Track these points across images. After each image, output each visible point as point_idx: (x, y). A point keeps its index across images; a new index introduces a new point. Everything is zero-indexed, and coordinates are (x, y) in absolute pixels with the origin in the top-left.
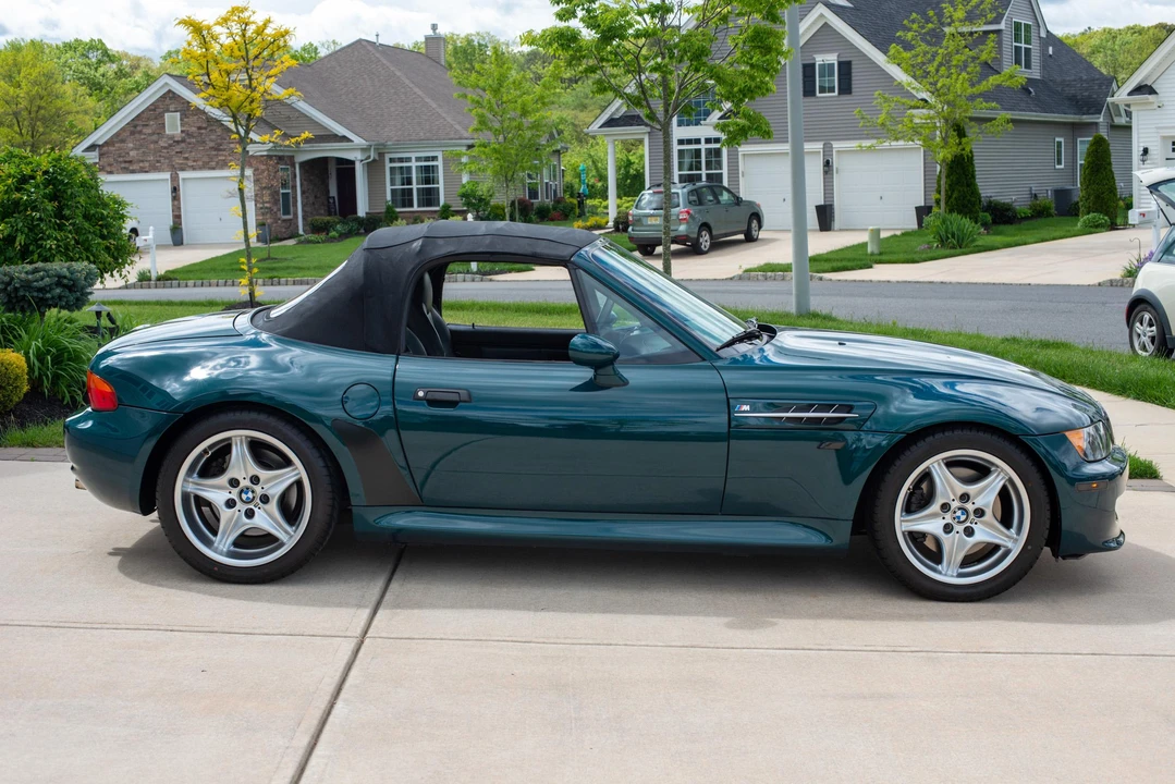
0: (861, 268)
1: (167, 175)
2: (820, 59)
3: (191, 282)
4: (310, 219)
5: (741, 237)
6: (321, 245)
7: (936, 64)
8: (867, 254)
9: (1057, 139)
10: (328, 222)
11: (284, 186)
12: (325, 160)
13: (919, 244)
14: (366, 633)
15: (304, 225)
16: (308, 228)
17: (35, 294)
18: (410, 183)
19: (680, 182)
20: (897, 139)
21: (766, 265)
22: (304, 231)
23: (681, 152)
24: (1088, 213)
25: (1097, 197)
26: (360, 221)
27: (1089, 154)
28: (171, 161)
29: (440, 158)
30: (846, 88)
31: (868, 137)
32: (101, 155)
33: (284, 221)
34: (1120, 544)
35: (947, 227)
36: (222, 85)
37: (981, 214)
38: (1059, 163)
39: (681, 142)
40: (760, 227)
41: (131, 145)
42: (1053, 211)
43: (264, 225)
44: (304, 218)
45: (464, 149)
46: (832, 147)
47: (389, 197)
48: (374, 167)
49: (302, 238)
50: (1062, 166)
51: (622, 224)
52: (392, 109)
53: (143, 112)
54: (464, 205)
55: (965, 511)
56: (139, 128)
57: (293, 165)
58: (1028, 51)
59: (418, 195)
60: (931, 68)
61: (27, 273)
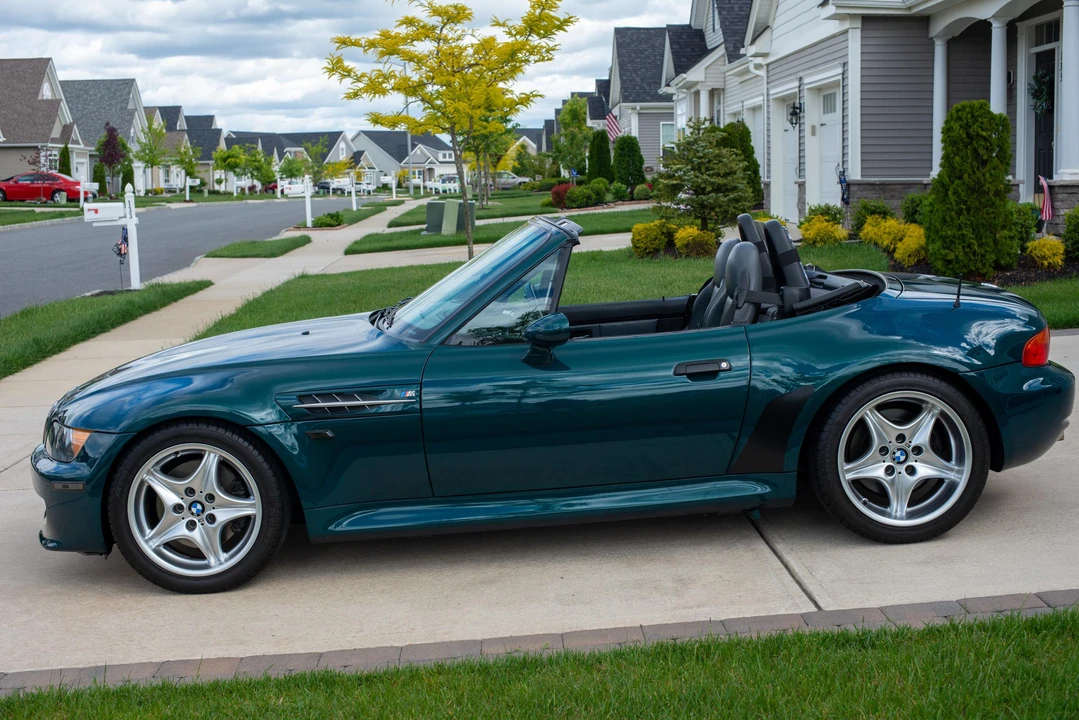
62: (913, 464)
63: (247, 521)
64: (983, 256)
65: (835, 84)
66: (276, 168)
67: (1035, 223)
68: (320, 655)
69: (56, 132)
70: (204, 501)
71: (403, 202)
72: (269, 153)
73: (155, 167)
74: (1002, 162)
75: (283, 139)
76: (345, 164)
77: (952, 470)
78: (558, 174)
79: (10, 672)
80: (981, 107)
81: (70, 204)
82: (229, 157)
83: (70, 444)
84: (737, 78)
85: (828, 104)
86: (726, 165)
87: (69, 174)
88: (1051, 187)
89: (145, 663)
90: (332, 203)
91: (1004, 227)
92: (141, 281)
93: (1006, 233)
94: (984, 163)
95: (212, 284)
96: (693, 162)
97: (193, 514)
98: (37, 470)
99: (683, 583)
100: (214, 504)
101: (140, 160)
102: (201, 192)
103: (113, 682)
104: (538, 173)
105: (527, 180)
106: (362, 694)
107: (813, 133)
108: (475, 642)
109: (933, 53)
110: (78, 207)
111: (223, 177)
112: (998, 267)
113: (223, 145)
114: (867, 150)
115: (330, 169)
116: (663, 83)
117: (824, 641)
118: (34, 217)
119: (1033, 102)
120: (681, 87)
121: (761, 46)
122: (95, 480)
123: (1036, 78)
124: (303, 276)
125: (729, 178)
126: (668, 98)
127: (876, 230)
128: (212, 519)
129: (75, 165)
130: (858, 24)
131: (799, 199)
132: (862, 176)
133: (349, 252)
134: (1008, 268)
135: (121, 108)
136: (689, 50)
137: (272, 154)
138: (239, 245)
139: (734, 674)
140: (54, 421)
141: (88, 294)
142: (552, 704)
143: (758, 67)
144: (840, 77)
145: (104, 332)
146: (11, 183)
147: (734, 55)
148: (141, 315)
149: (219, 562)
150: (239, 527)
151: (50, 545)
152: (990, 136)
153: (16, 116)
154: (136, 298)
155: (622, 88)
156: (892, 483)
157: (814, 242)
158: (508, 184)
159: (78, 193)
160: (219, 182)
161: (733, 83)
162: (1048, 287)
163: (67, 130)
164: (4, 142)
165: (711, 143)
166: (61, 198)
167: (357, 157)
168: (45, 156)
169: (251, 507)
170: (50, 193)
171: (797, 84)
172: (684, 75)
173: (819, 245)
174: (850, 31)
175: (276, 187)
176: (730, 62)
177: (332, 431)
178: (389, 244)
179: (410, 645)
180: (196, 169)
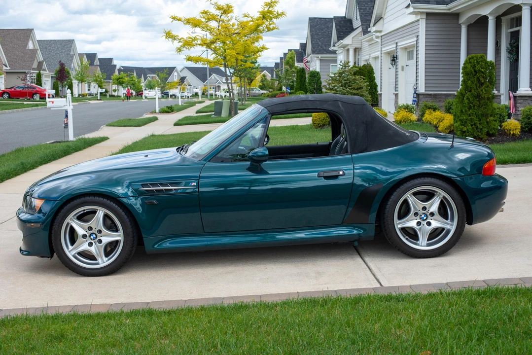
62: (430, 221)
63: (116, 243)
64: (481, 129)
65: (413, 46)
66: (142, 84)
67: (507, 114)
68: (148, 303)
69: (35, 65)
70: (96, 233)
71: (204, 102)
72: (139, 77)
73: (83, 83)
74: (490, 84)
75: (146, 70)
76: (177, 83)
77: (448, 224)
78: (281, 89)
79: (4, 309)
80: (481, 57)
81: (41, 100)
82: (119, 79)
83: (35, 206)
84: (367, 43)
85: (410, 55)
86: (358, 84)
87: (41, 86)
88: (515, 97)
89: (67, 306)
90: (170, 102)
91: (491, 116)
92: (74, 137)
93: (492, 118)
94: (482, 84)
95: (108, 139)
96: (342, 82)
97: (91, 239)
98: (19, 218)
99: (319, 274)
100: (101, 235)
101: (76, 79)
102: (106, 95)
103: (51, 313)
104: (271, 88)
105: (265, 92)
106: (165, 318)
107: (403, 70)
108: (220, 298)
109: (460, 31)
110: (45, 102)
111: (117, 89)
112: (488, 134)
113: (117, 73)
114: (427, 78)
115: (169, 85)
116: (332, 45)
117: (380, 298)
118: (23, 106)
119: (509, 55)
120: (341, 47)
121: (378, 27)
122: (46, 222)
123: (510, 44)
124: (153, 135)
125: (359, 90)
126: (334, 52)
127: (430, 116)
128: (100, 241)
129: (44, 82)
130: (424, 17)
131: (395, 102)
132: (425, 91)
133: (176, 124)
134: (493, 135)
135: (67, 54)
136: (345, 29)
137: (141, 77)
138: (123, 121)
139: (337, 312)
140: (27, 196)
141: (48, 142)
142: (252, 323)
143: (377, 37)
144: (415, 42)
145: (55, 160)
146: (13, 90)
147: (365, 32)
148: (73, 152)
149: (103, 262)
150: (113, 245)
151: (25, 253)
152: (485, 72)
153: (16, 57)
154: (70, 144)
155: (312, 47)
156: (420, 229)
157: (400, 122)
158: (256, 94)
159: (45, 95)
160: (115, 91)
161: (365, 45)
162: (512, 145)
163: (40, 64)
164: (10, 69)
165: (351, 73)
166: (37, 97)
167: (182, 80)
168: (30, 77)
169: (118, 236)
170: (31, 95)
171: (395, 46)
172: (342, 41)
173: (402, 124)
174: (420, 20)
175: (142, 94)
176: (364, 35)
177: (157, 201)
178: (195, 121)
179: (190, 299)
180: (103, 84)
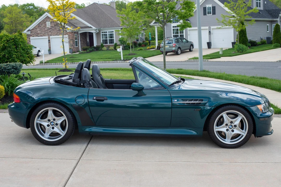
0: (218, 58)
1: (47, 37)
2: (207, 6)
3: (53, 64)
4: (82, 47)
5: (188, 50)
6: (85, 54)
7: (236, 7)
8: (219, 54)
9: (267, 25)
10: (87, 48)
11: (76, 39)
12: (86, 33)
13: (232, 52)
14: (80, 158)
15: (81, 49)
16: (82, 49)
17: (7, 71)
18: (107, 38)
19: (173, 37)
20: (227, 26)
21: (194, 57)
22: (81, 50)
23: (173, 30)
24: (275, 43)
25: (277, 39)
26: (95, 48)
27: (275, 29)
28: (48, 33)
29: (114, 32)
30: (214, 13)
31: (219, 25)
32: (31, 32)
33: (76, 48)
34: (272, 133)
35: (239, 48)
36: (57, 16)
37: (248, 44)
38: (268, 31)
39: (173, 27)
40: (193, 48)
41: (38, 30)
42: (266, 43)
43: (71, 49)
44: (81, 47)
45: (120, 30)
46: (211, 28)
47: (102, 42)
48: (98, 34)
49: (80, 52)
50: (269, 32)
51: (159, 48)
52: (102, 20)
53: (41, 22)
54: (120, 43)
55: (232, 126)
56: (40, 26)
57: (78, 34)
58: (260, 3)
59: (109, 41)
60: (235, 8)
61: (5, 65)
